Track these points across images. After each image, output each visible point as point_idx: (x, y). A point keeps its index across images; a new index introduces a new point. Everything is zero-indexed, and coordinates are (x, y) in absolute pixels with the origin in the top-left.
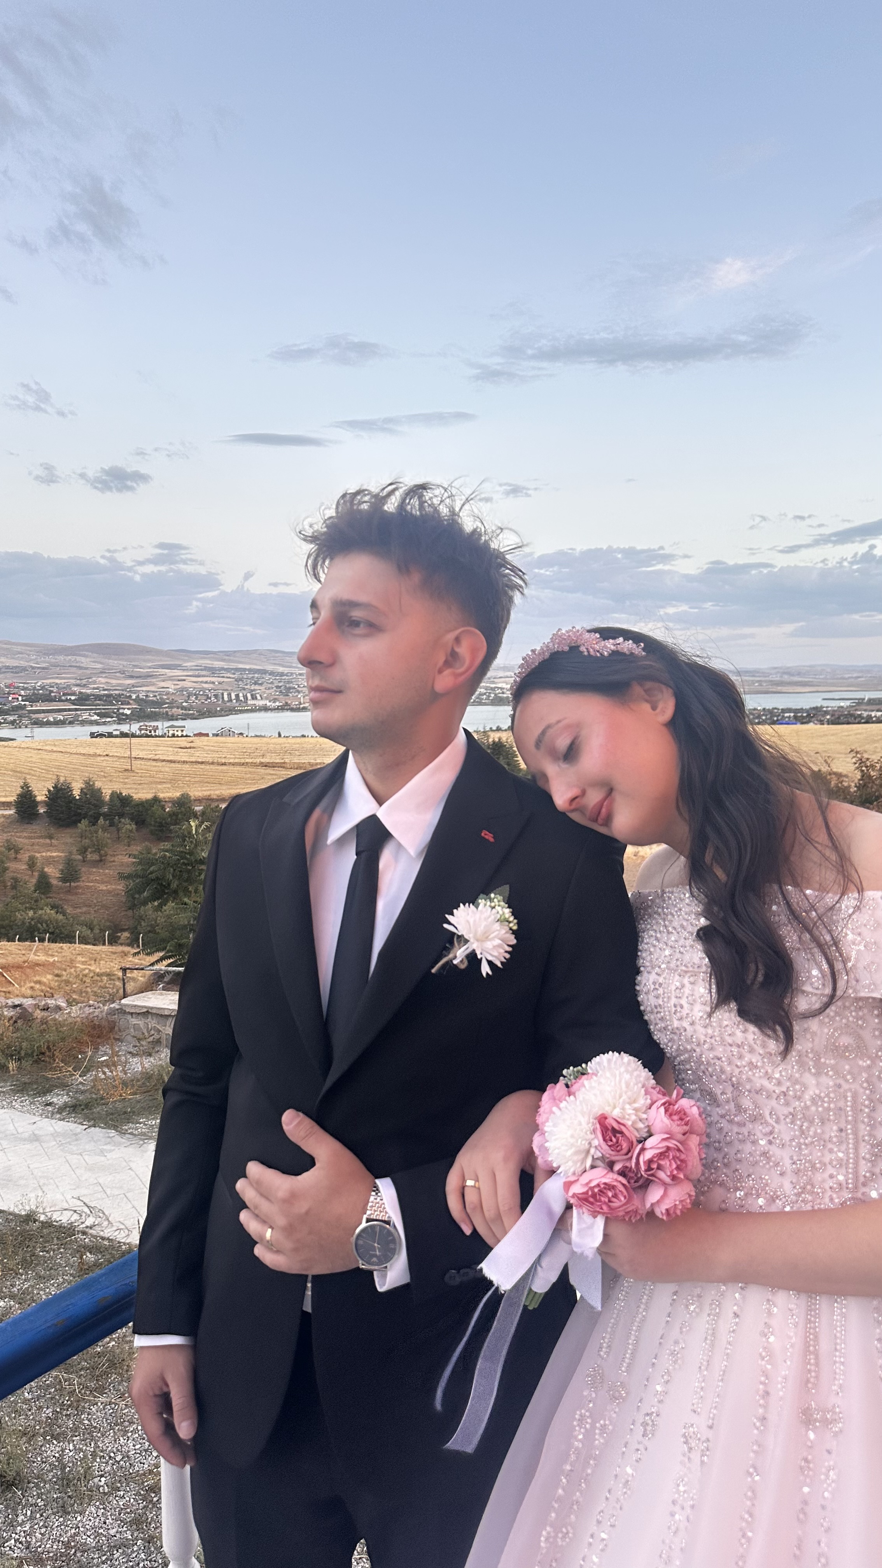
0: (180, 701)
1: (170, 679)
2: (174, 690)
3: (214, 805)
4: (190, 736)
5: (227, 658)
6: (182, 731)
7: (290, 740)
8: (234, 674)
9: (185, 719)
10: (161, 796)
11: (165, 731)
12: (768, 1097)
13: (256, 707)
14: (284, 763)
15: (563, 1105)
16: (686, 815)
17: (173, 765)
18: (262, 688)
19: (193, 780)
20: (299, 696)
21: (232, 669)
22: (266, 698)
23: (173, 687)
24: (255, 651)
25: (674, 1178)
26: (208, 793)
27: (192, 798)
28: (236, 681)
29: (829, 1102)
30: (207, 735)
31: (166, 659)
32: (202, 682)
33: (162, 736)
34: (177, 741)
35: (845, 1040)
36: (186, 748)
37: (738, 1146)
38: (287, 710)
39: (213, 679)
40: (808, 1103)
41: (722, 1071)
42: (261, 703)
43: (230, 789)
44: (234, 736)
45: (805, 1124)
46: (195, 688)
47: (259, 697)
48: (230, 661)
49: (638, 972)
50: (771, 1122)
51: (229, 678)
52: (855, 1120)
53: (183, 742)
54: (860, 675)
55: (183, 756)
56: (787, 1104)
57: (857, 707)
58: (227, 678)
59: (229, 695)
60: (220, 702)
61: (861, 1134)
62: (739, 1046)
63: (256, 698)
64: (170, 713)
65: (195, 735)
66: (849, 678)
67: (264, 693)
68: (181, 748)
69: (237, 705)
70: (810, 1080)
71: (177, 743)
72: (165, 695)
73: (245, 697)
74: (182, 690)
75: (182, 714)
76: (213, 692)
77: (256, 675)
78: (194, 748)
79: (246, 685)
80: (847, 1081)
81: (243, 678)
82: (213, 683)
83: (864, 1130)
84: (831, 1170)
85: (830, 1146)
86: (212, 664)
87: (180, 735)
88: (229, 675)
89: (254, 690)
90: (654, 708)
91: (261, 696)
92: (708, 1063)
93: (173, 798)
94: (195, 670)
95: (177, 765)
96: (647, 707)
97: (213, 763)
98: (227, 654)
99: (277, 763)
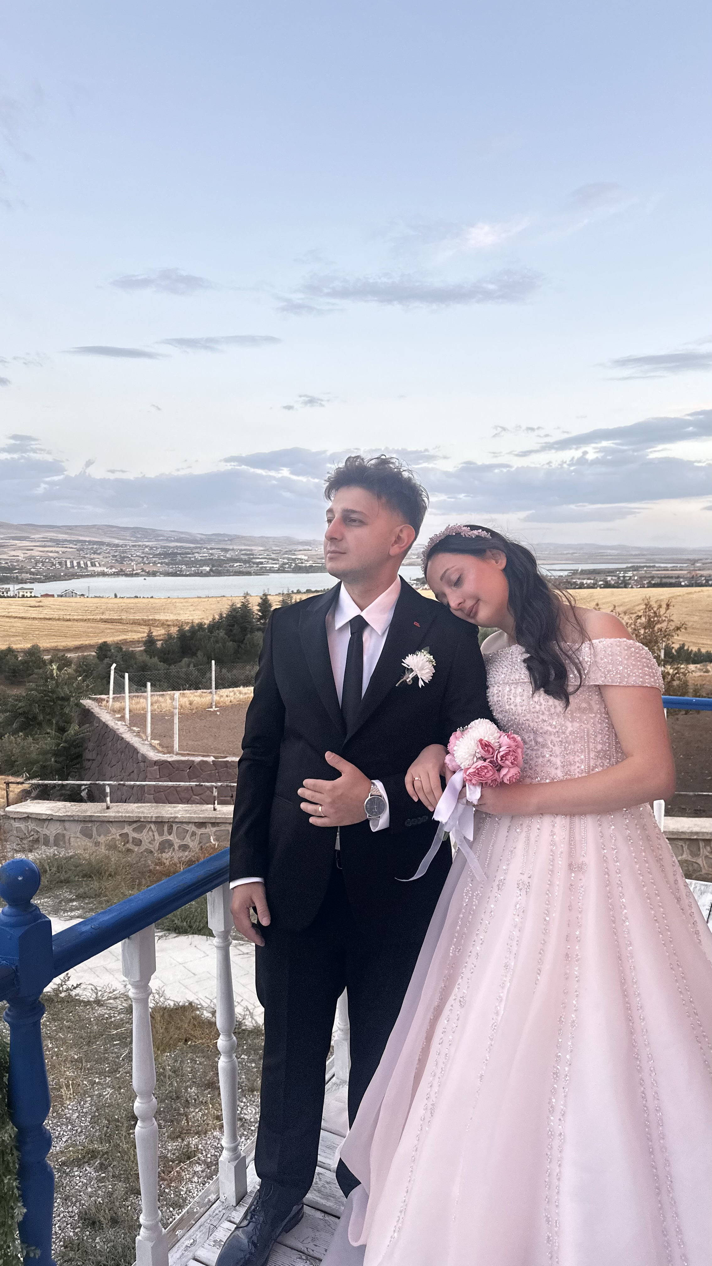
0: (29, 567)
1: (20, 548)
2: (24, 558)
3: (61, 654)
4: (38, 597)
5: (70, 531)
6: (31, 592)
7: (125, 600)
8: (76, 545)
9: (33, 583)
10: (14, 647)
11: (16, 592)
12: (551, 734)
13: (95, 573)
14: (121, 619)
15: (461, 739)
16: (512, 612)
17: (23, 621)
18: (101, 557)
19: (42, 633)
20: (132, 564)
21: (74, 541)
22: (104, 566)
23: (22, 555)
24: (94, 526)
25: (512, 763)
26: (55, 644)
27: (42, 648)
28: (77, 551)
29: (577, 734)
30: (53, 596)
31: (15, 531)
32: (47, 551)
33: (13, 597)
34: (27, 601)
35: (584, 705)
36: (36, 607)
37: (535, 759)
38: (122, 575)
39: (57, 549)
40: (568, 734)
41: (529, 726)
42: (98, 569)
43: (74, 641)
44: (76, 597)
45: (567, 745)
46: (41, 557)
47: (97, 565)
48: (71, 534)
49: (487, 688)
50: (551, 746)
51: (72, 548)
52: (588, 741)
53: (32, 602)
54: (575, 551)
55: (33, 613)
56: (559, 737)
57: (573, 577)
58: (70, 548)
59: (72, 562)
60: (64, 569)
61: (591, 748)
62: (537, 713)
63: (95, 566)
64: (20, 578)
65: (42, 596)
66: (567, 554)
67: (102, 561)
68: (30, 607)
69: (79, 571)
70: (569, 724)
71: (28, 602)
72: (15, 562)
73: (86, 564)
74: (30, 558)
75: (31, 579)
76: (58, 561)
77: (95, 546)
78: (42, 607)
79: (87, 554)
80: (585, 724)
81: (83, 548)
82: (57, 552)
83: (592, 746)
84: (578, 764)
85: (577, 753)
86: (57, 537)
87: (29, 596)
88: (71, 546)
89: (94, 558)
90: (497, 563)
91: (99, 563)
92: (523, 724)
93: (24, 649)
94: (42, 541)
95: (27, 621)
96: (493, 562)
97: (59, 619)
98: (70, 528)
99: (116, 619)
